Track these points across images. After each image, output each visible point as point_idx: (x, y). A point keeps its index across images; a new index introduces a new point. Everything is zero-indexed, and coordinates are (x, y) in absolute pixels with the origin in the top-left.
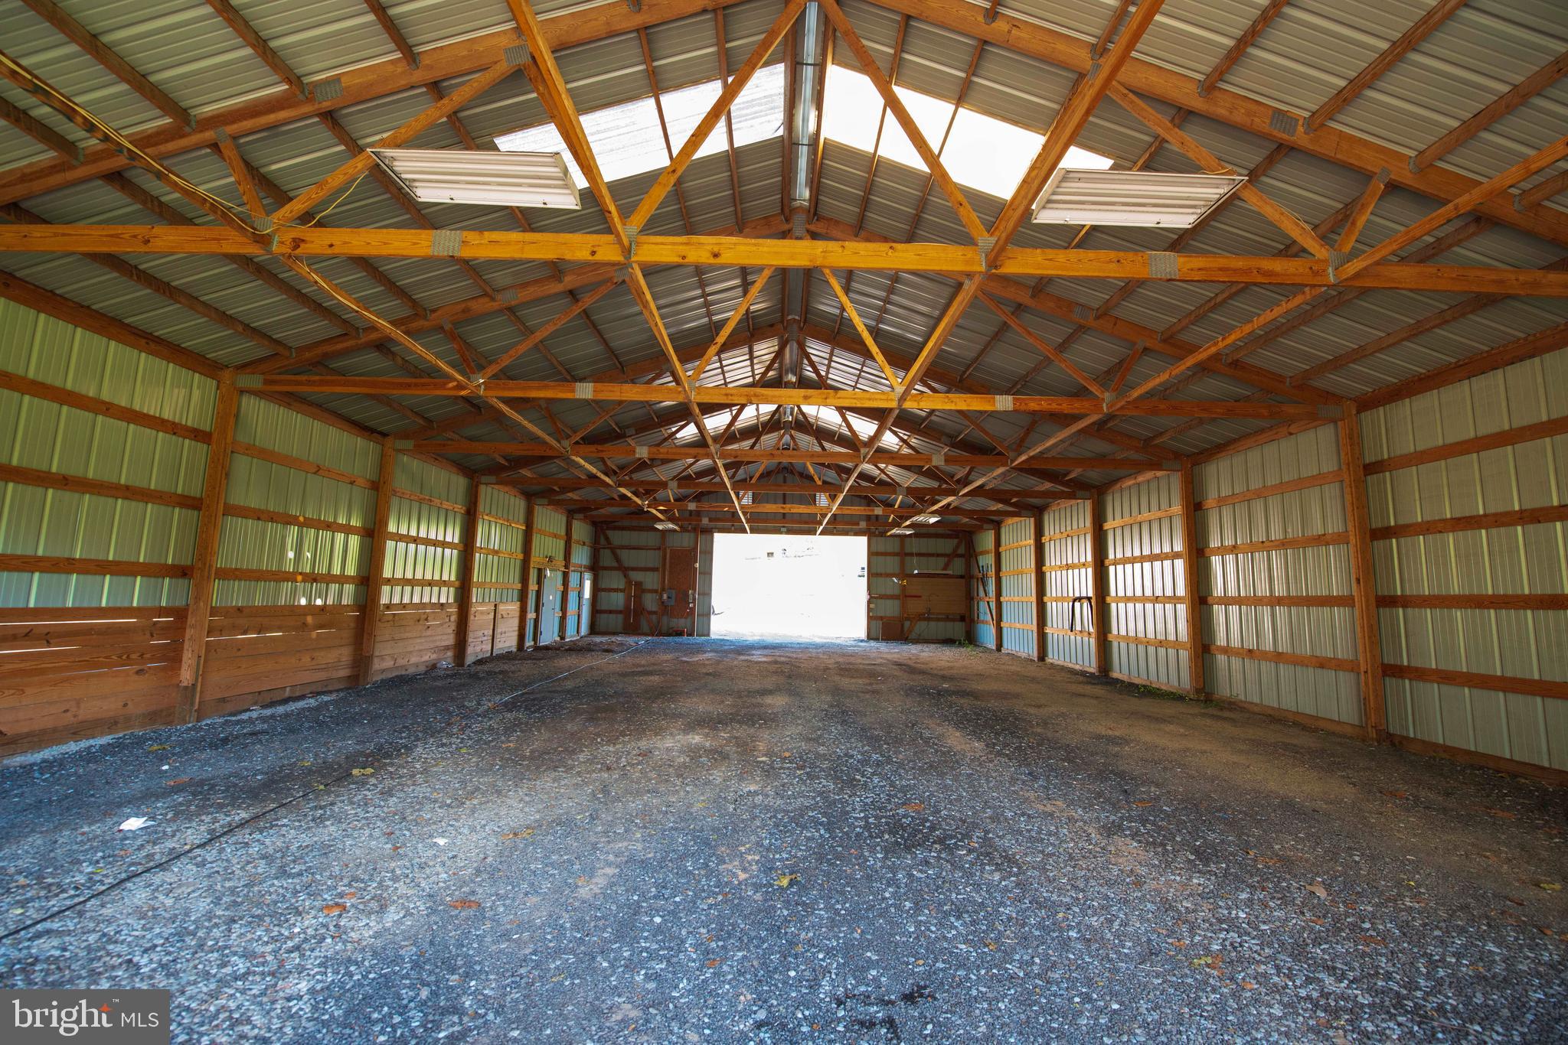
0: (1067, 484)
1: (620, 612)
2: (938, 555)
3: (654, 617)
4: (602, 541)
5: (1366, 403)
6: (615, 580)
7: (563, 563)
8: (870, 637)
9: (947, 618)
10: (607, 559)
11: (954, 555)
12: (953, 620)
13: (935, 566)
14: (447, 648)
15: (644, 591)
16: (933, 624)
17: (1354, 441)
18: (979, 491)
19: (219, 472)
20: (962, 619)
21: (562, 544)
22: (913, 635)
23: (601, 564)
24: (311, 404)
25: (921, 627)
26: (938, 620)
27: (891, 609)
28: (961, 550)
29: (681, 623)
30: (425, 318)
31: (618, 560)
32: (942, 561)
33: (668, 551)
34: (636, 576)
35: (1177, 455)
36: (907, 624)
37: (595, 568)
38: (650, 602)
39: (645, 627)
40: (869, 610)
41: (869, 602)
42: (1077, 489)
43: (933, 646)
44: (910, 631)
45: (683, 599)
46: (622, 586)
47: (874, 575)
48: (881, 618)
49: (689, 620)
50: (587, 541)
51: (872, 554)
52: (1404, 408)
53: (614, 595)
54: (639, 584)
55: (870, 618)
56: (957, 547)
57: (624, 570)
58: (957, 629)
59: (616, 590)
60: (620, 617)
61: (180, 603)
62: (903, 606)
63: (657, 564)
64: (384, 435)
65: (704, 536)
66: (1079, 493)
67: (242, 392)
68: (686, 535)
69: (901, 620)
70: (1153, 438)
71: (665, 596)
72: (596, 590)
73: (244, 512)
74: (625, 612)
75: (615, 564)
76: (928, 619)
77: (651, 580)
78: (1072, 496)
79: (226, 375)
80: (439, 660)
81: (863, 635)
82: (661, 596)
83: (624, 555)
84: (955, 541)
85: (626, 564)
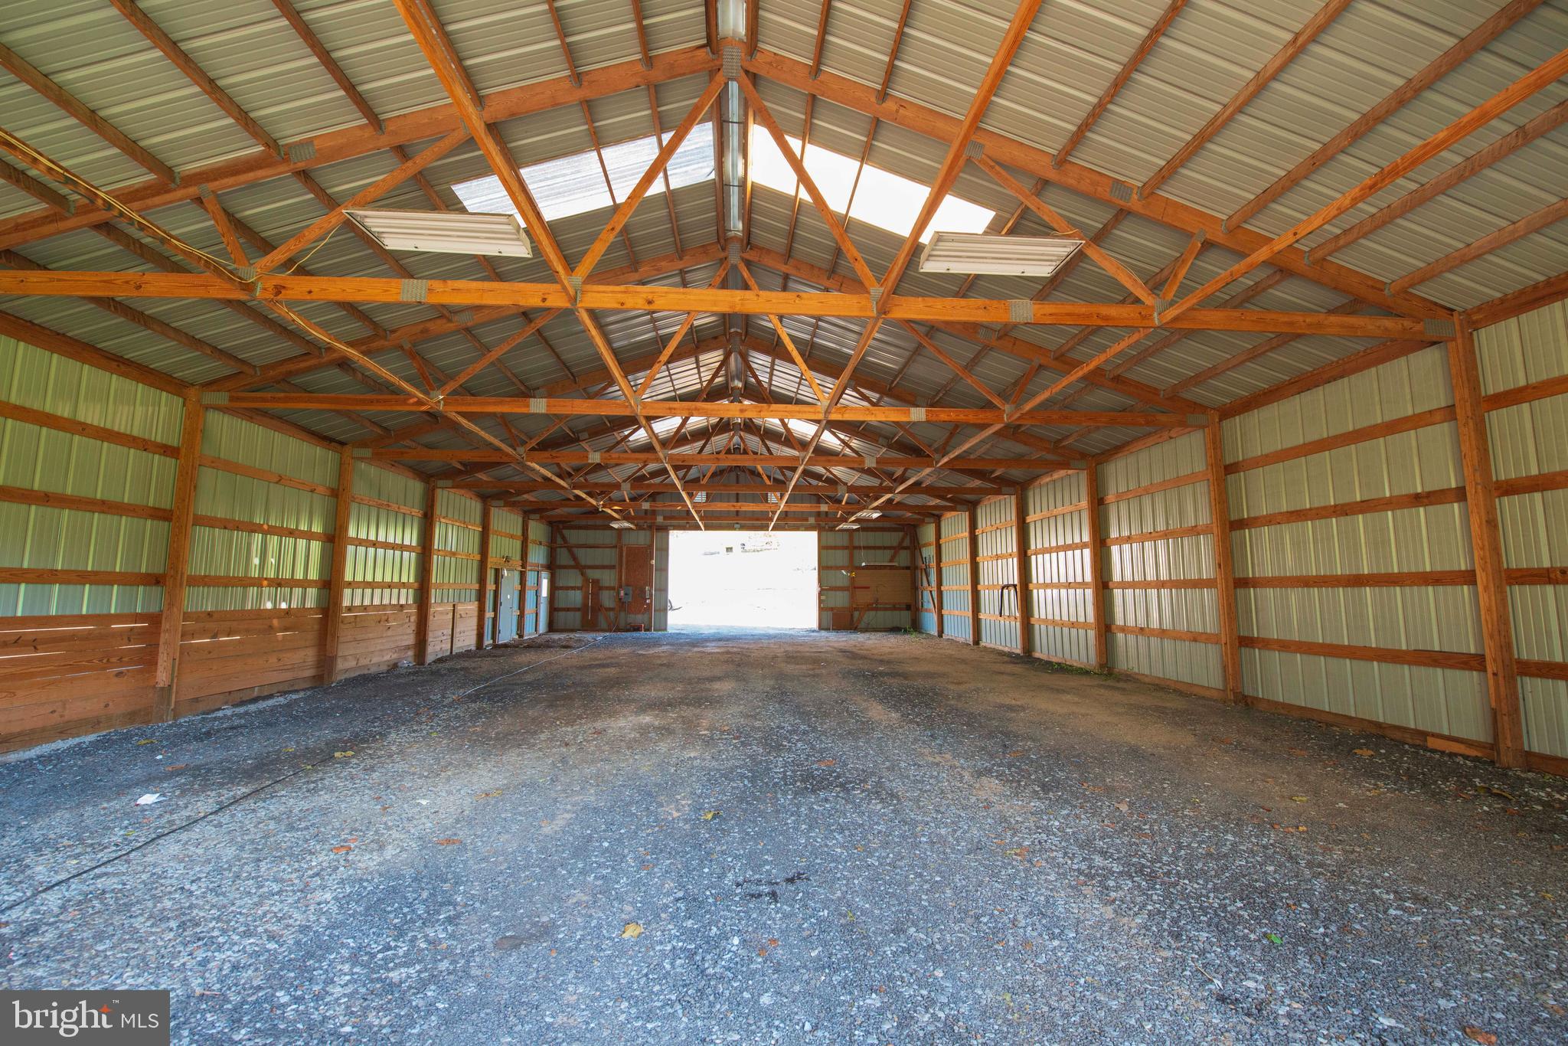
0: (995, 480)
1: (578, 610)
2: (885, 548)
3: (611, 614)
4: (559, 541)
5: (1228, 412)
6: (573, 578)
7: (520, 563)
8: (821, 628)
9: (894, 608)
10: (563, 557)
11: (900, 547)
12: (900, 609)
13: (882, 558)
14: (408, 648)
15: (601, 588)
16: (880, 613)
17: (1216, 445)
18: (916, 487)
19: (187, 485)
20: (908, 607)
21: (518, 544)
22: (862, 625)
23: (558, 563)
24: (273, 417)
25: (869, 617)
26: (886, 609)
27: (841, 600)
28: (907, 543)
29: (638, 618)
30: (385, 338)
31: (575, 558)
32: (889, 553)
33: (625, 549)
34: (593, 574)
35: (1083, 456)
36: (856, 614)
37: (552, 567)
38: (607, 599)
39: (604, 624)
40: (820, 601)
41: (820, 594)
42: (1002, 485)
43: (879, 635)
44: (859, 620)
45: (640, 596)
46: (579, 584)
47: (823, 568)
48: (832, 609)
49: (646, 616)
50: (544, 541)
51: (823, 548)
52: (1255, 417)
53: (571, 593)
54: (596, 582)
55: (821, 609)
56: (903, 540)
57: (581, 568)
58: (905, 617)
59: (573, 588)
60: (578, 615)
61: (154, 609)
62: (852, 597)
63: (614, 561)
64: (342, 444)
65: (659, 534)
66: (1004, 489)
67: (207, 408)
68: (642, 533)
69: (852, 609)
70: (1060, 441)
71: (622, 593)
72: (553, 588)
73: (211, 522)
74: (583, 609)
75: (572, 563)
76: (876, 609)
77: (608, 578)
78: (998, 492)
79: (192, 393)
80: (400, 659)
81: (815, 625)
82: (618, 593)
83: (581, 553)
84: (901, 534)
85: (583, 562)
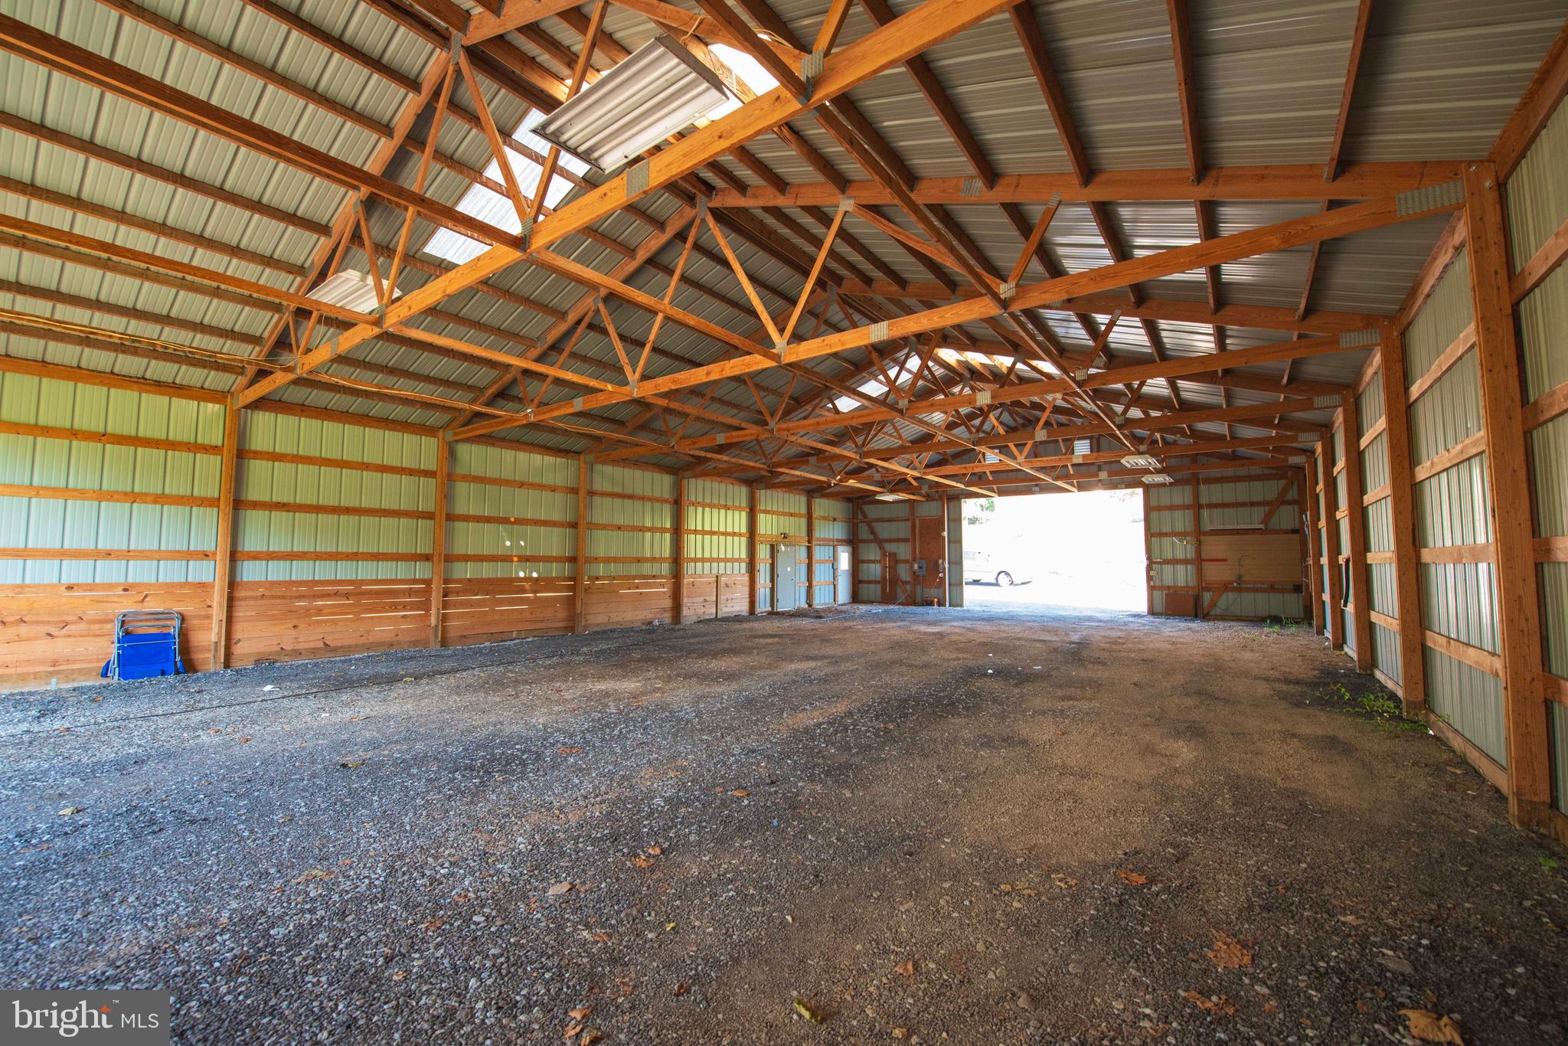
1: (879, 582)
2: (1252, 504)
3: (908, 587)
4: (860, 516)
6: (871, 552)
7: (806, 538)
8: (1152, 612)
9: (1272, 588)
10: (864, 532)
11: (1281, 501)
12: (1282, 591)
13: (1252, 519)
14: (664, 610)
15: (897, 562)
16: (1247, 597)
20: (1298, 589)
21: (804, 521)
22: (1217, 611)
23: (860, 538)
25: (1227, 600)
26: (1256, 590)
27: (1182, 576)
28: (1292, 494)
29: (932, 593)
31: (873, 532)
32: (1259, 513)
33: (917, 521)
34: (891, 547)
36: (1207, 597)
37: (853, 542)
38: (903, 572)
39: (902, 598)
40: (1149, 578)
41: (1149, 568)
43: (1237, 626)
44: (1213, 604)
45: (935, 568)
46: (878, 558)
47: (1152, 534)
48: (1169, 588)
49: (940, 590)
50: (839, 516)
51: (1149, 509)
53: (872, 566)
54: (893, 555)
55: (1151, 589)
56: (1285, 491)
57: (880, 542)
58: (1292, 604)
59: (873, 562)
60: (879, 586)
62: (1200, 572)
63: (908, 534)
64: (579, 453)
65: (952, 504)
67: (458, 441)
68: (934, 504)
69: (1202, 586)
71: (916, 566)
72: (856, 562)
74: (882, 582)
75: (871, 537)
76: (1240, 590)
77: (903, 551)
79: (441, 433)
80: (654, 619)
81: (1142, 607)
82: (912, 567)
83: (878, 527)
84: (1282, 483)
85: (881, 537)
